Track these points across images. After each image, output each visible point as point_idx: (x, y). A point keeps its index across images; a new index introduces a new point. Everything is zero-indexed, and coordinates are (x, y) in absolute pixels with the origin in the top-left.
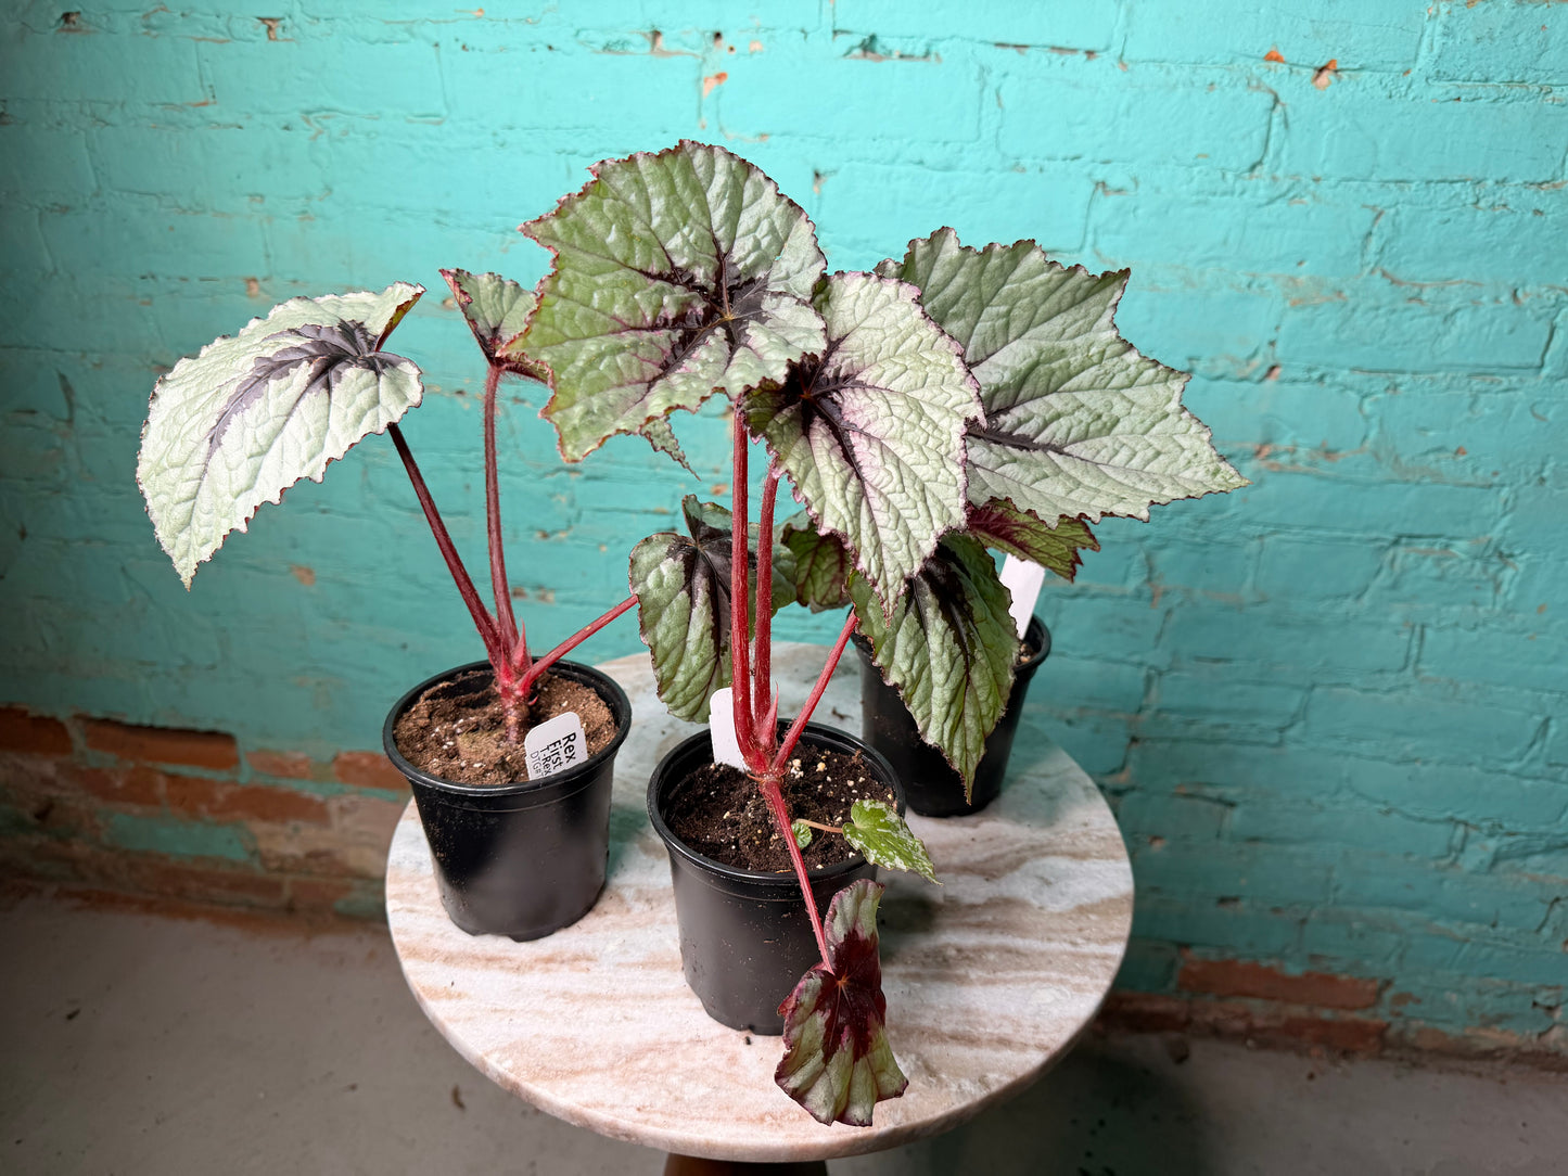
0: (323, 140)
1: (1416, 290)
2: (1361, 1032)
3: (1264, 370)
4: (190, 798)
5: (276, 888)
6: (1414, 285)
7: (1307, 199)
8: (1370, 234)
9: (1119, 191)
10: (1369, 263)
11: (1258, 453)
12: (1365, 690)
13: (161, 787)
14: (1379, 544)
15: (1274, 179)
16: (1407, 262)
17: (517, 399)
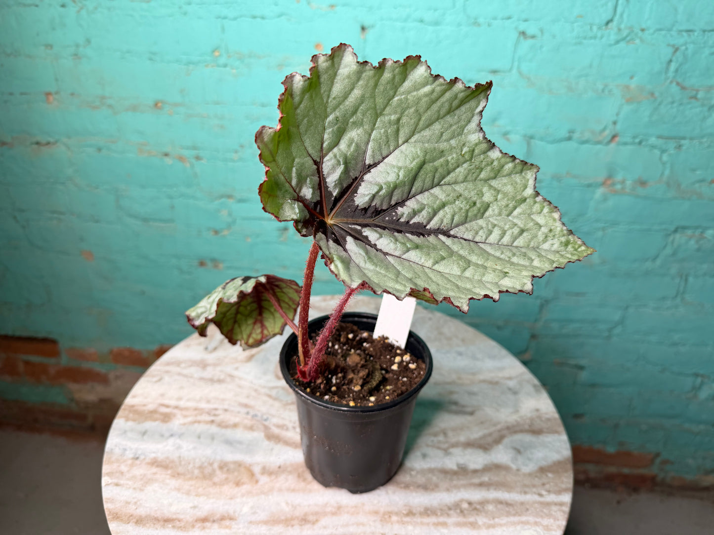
0: (84, 12)
1: (694, 92)
2: (643, 479)
3: (609, 138)
4: (36, 373)
5: (83, 417)
6: (693, 90)
7: (637, 41)
8: (671, 61)
9: (533, 37)
10: (669, 78)
11: (603, 184)
12: (654, 309)
13: (21, 367)
14: (666, 232)
15: (619, 30)
16: (690, 76)
17: (198, 158)
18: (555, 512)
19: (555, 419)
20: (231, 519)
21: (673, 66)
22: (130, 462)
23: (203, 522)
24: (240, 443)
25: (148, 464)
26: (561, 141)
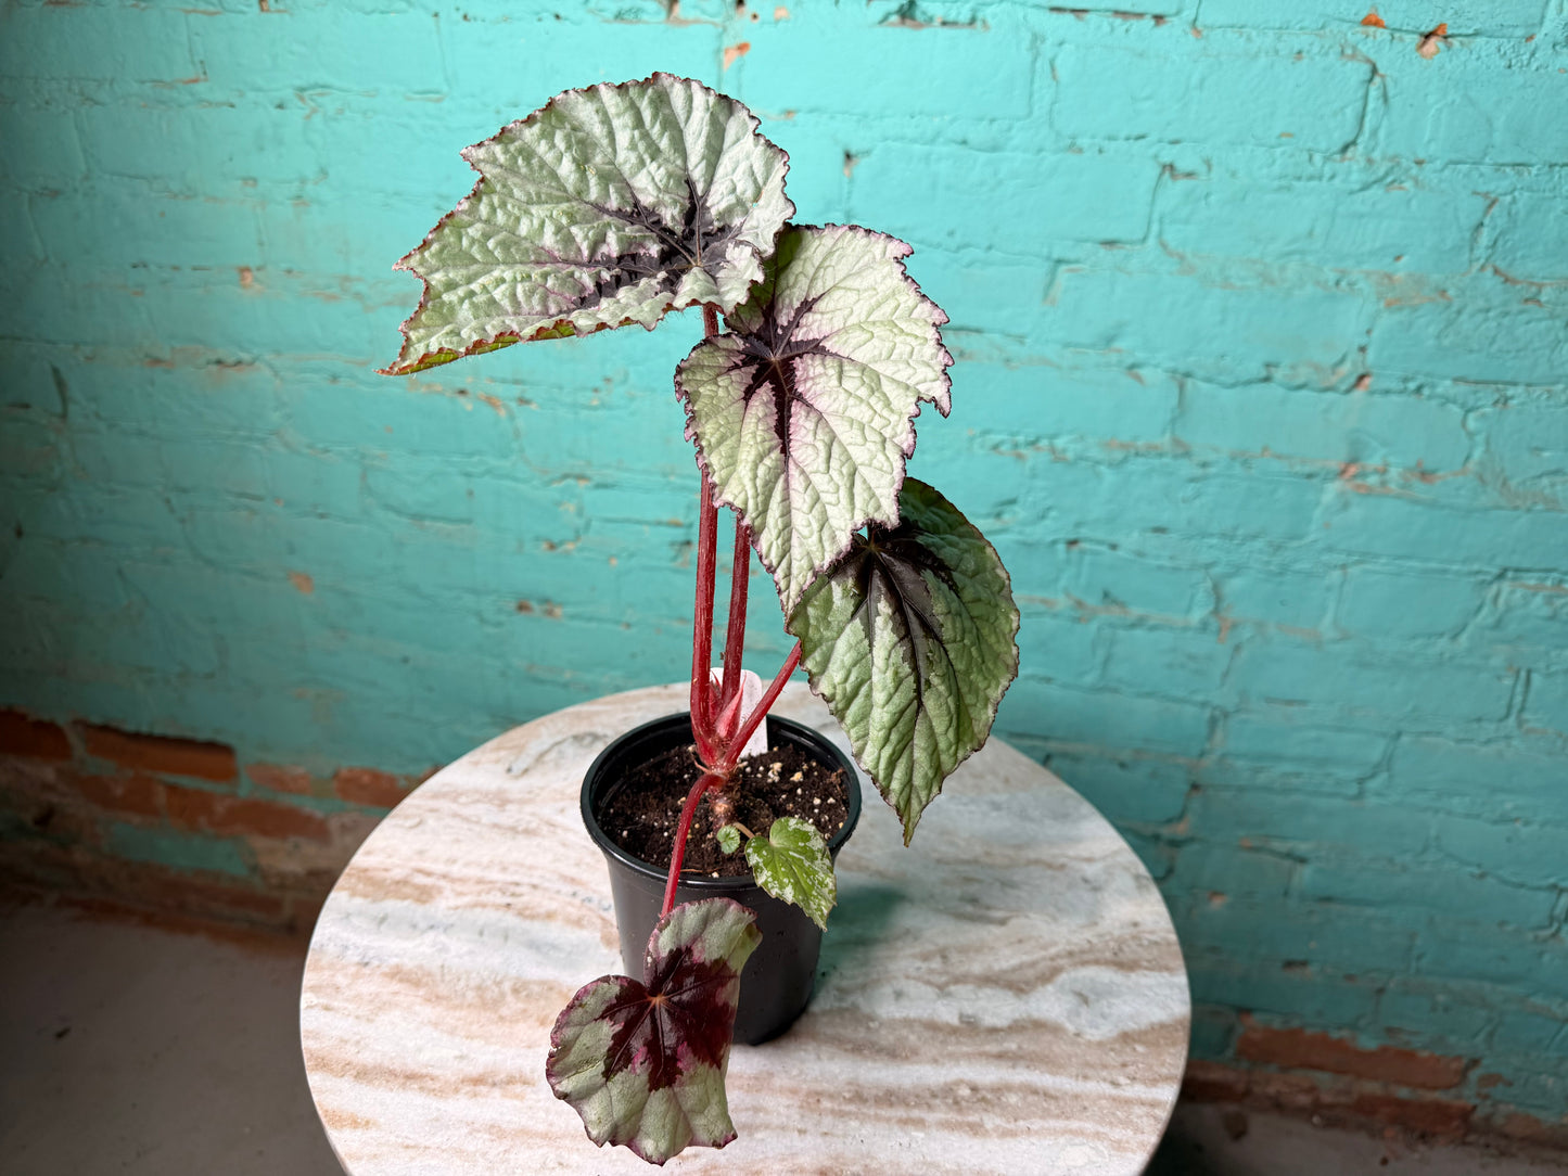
0: (317, 119)
1: (1534, 289)
2: (1442, 1113)
3: (1353, 380)
4: (190, 809)
5: (273, 905)
6: (1532, 284)
7: (1408, 185)
8: (1482, 224)
9: (1189, 175)
10: (1478, 259)
11: (1343, 472)
12: (1459, 741)
13: (161, 797)
14: (1481, 577)
15: (1370, 161)
16: (1523, 257)
17: (523, 401)
18: (1140, 1117)
19: (1169, 944)
20: (525, 1083)
21: (1485, 238)
22: (353, 969)
23: (475, 1085)
24: (554, 947)
25: (385, 975)
26: (1249, 383)
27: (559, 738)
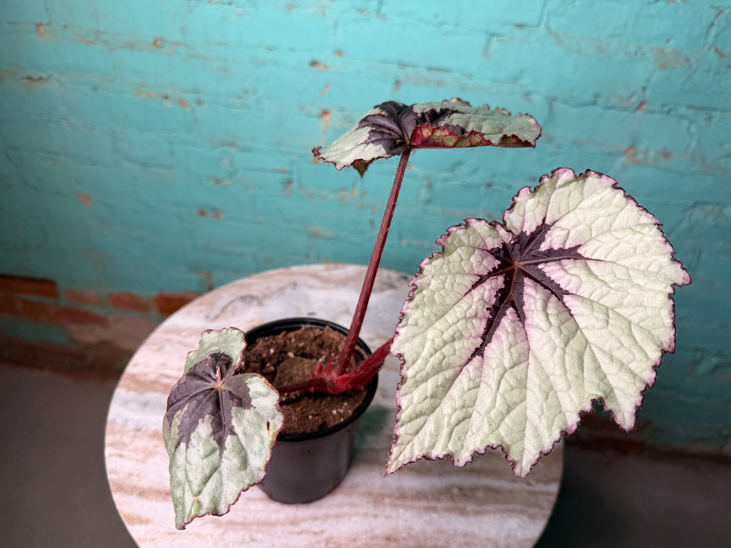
3: (637, 105)
4: (35, 312)
5: (83, 357)
8: (712, 25)
10: (708, 43)
11: (625, 153)
13: (20, 306)
14: (684, 207)
17: (199, 102)
18: (542, 501)
21: (714, 31)
22: (132, 433)
25: (150, 436)
26: (584, 105)
27: (232, 298)
